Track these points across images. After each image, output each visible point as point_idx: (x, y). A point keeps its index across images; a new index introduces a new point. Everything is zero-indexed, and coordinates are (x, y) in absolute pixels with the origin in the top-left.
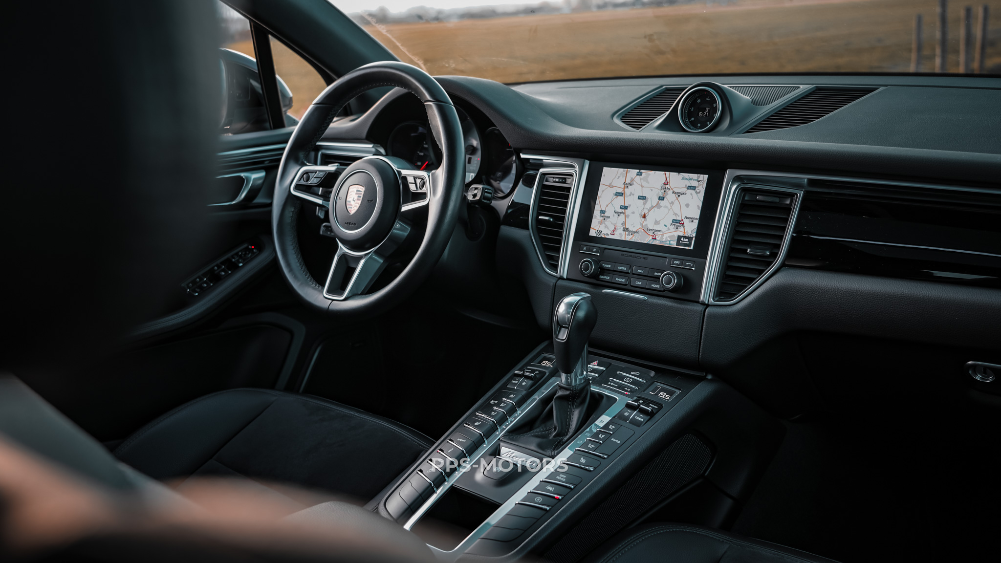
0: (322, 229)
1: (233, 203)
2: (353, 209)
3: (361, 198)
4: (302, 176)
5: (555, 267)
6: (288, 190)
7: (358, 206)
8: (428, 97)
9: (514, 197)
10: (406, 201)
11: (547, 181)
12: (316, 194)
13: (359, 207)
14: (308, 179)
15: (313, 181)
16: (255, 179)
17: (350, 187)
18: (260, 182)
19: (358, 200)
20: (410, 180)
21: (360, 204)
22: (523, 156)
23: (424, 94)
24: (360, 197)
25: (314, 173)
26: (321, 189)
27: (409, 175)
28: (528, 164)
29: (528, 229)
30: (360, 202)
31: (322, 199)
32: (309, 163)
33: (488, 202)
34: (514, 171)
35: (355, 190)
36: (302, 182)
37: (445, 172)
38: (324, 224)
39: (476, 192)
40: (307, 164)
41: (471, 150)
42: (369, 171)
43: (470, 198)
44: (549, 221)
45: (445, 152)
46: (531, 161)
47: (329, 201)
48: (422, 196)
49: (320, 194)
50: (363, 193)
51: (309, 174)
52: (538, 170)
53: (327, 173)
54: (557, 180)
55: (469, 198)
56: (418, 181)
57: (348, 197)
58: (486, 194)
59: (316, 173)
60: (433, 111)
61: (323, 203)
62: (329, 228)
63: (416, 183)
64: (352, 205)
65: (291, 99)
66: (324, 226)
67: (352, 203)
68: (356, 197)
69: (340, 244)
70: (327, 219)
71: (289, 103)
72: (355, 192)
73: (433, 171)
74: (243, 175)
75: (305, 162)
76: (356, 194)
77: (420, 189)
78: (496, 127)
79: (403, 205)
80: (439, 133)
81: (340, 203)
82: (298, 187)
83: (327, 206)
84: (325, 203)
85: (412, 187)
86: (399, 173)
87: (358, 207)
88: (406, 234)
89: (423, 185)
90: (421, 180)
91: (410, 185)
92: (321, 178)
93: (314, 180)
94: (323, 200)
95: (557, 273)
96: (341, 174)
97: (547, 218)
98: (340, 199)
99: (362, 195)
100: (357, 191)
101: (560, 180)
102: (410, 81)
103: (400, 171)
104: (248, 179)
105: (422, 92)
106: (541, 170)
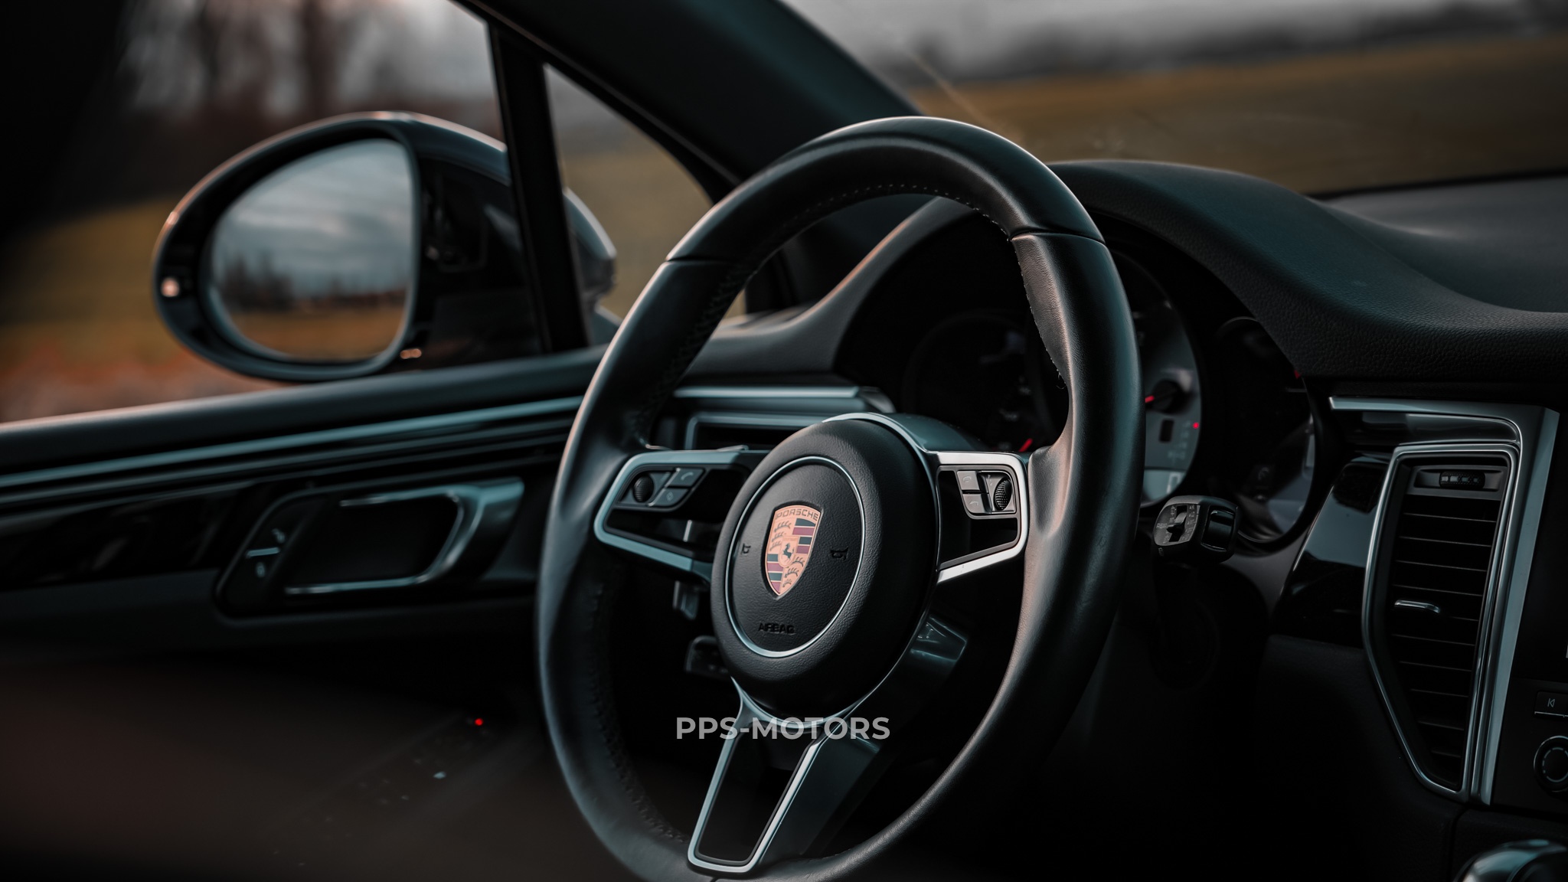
0: (692, 653)
1: (423, 578)
2: (784, 580)
3: (811, 546)
4: (629, 485)
5: (1451, 771)
6: (585, 529)
7: (801, 569)
8: (1023, 218)
9: (1313, 542)
10: (957, 551)
11: (1419, 484)
12: (674, 542)
13: (804, 574)
14: (648, 493)
15: (665, 498)
16: (491, 509)
17: (778, 512)
18: (506, 515)
19: (800, 550)
20: (967, 481)
21: (805, 564)
22: (1335, 404)
23: (1011, 210)
24: (808, 540)
25: (667, 475)
26: (690, 523)
27: (964, 467)
28: (1359, 431)
29: (1360, 645)
30: (806, 558)
31: (690, 553)
32: (652, 444)
33: (1220, 549)
34: (1310, 462)
35: (792, 520)
36: (630, 502)
37: (1076, 451)
38: (698, 640)
39: (1180, 519)
40: (648, 446)
41: (1171, 399)
42: (838, 458)
43: (1161, 537)
44: (1427, 612)
45: (1076, 384)
46: (1366, 419)
47: (711, 560)
48: (1006, 530)
49: (686, 538)
50: (815, 529)
51: (654, 476)
52: (1391, 450)
53: (708, 470)
54: (1454, 479)
55: (1158, 542)
56: (992, 484)
57: (770, 544)
58: (1213, 525)
59: (673, 471)
60: (1038, 261)
61: (693, 566)
62: (714, 653)
63: (983, 491)
64: (782, 569)
65: (609, 266)
66: (699, 646)
67: (783, 560)
68: (794, 545)
69: (743, 696)
70: (705, 622)
71: (603, 274)
72: (793, 526)
73: (1038, 451)
74: (453, 492)
75: (642, 441)
76: (795, 532)
77: (998, 509)
78: (1250, 315)
79: (943, 565)
80: (1059, 329)
81: (746, 564)
82: (618, 520)
83: (707, 578)
84: (700, 569)
85: (973, 505)
86: (933, 461)
87: (800, 574)
88: (954, 661)
89: (1008, 493)
90: (999, 480)
91: (965, 496)
92: (689, 488)
93: (665, 495)
94: (694, 558)
95: (1458, 789)
96: (750, 472)
97: (1421, 605)
98: (746, 549)
99: (813, 537)
100: (800, 522)
101: (1465, 479)
102: (966, 171)
103: (936, 456)
104: (468, 506)
105: (1004, 203)
106: (1399, 450)
